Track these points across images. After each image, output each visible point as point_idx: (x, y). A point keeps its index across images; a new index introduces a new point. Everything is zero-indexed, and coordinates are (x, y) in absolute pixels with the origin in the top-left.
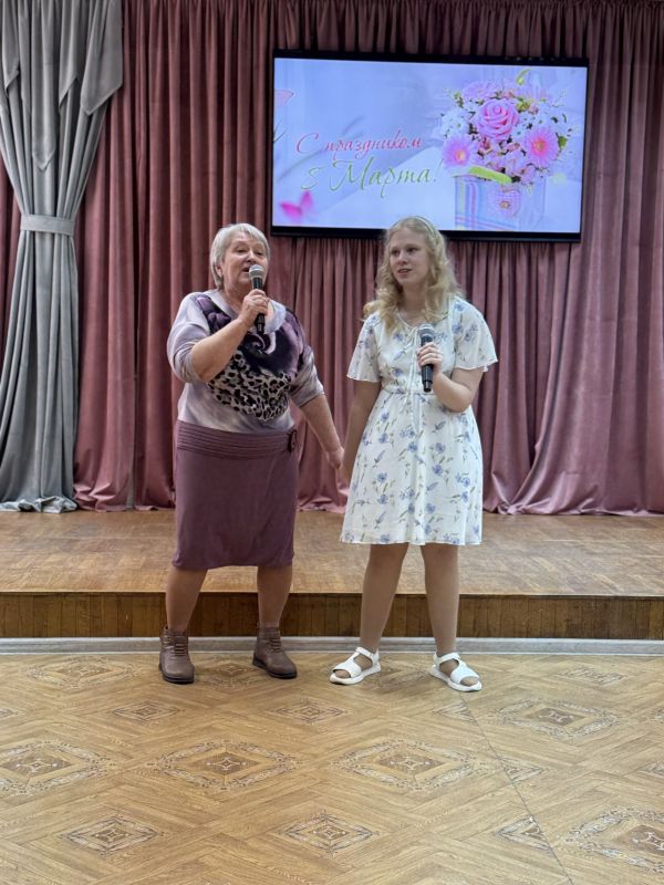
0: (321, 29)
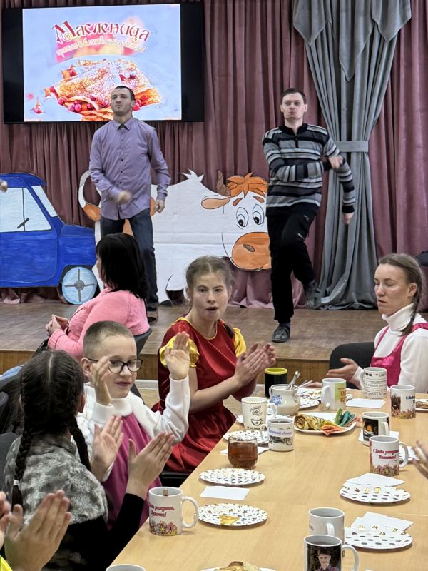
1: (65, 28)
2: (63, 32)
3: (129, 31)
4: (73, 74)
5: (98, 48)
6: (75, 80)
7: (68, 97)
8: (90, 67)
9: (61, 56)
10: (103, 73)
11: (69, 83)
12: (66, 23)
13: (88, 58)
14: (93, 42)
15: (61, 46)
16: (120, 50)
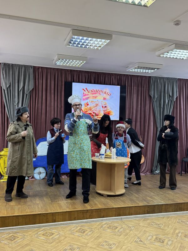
0: (75, 78)
1: (86, 90)
2: (85, 91)
3: (105, 93)
4: (88, 105)
5: (96, 97)
6: (88, 107)
7: (86, 112)
8: (93, 103)
9: (84, 99)
10: (97, 105)
11: (86, 107)
12: (86, 89)
13: (92, 100)
14: (94, 95)
15: (84, 96)
16: (102, 98)
